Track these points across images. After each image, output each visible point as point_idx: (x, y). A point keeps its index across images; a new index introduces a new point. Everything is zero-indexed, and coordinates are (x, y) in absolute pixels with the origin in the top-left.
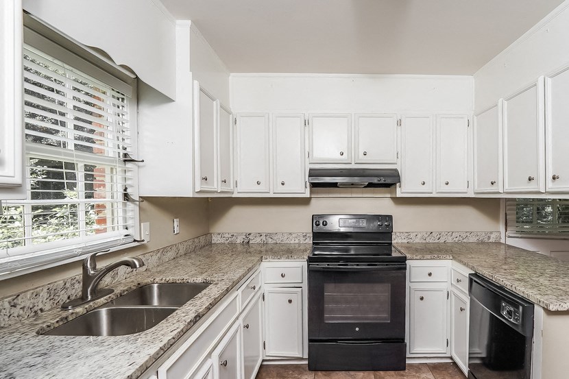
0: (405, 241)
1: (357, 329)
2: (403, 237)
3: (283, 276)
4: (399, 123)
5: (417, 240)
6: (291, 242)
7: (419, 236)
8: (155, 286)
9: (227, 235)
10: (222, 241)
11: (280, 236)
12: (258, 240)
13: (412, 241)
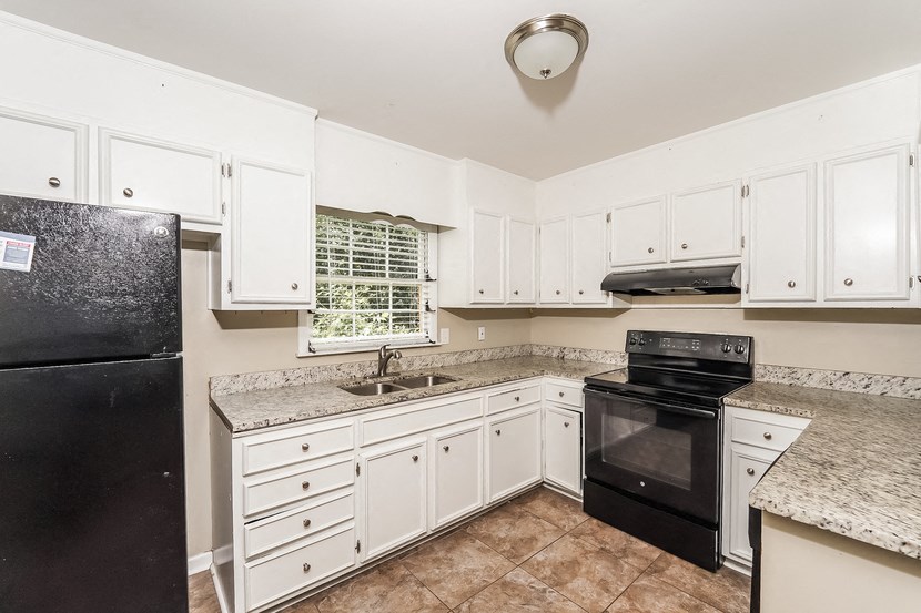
0: (786, 381)
1: (643, 484)
2: (780, 375)
3: (561, 394)
4: (745, 192)
5: (812, 384)
6: (608, 362)
7: (817, 376)
8: (430, 378)
9: (544, 348)
10: (540, 353)
11: (594, 353)
12: (572, 356)
13: (799, 383)
